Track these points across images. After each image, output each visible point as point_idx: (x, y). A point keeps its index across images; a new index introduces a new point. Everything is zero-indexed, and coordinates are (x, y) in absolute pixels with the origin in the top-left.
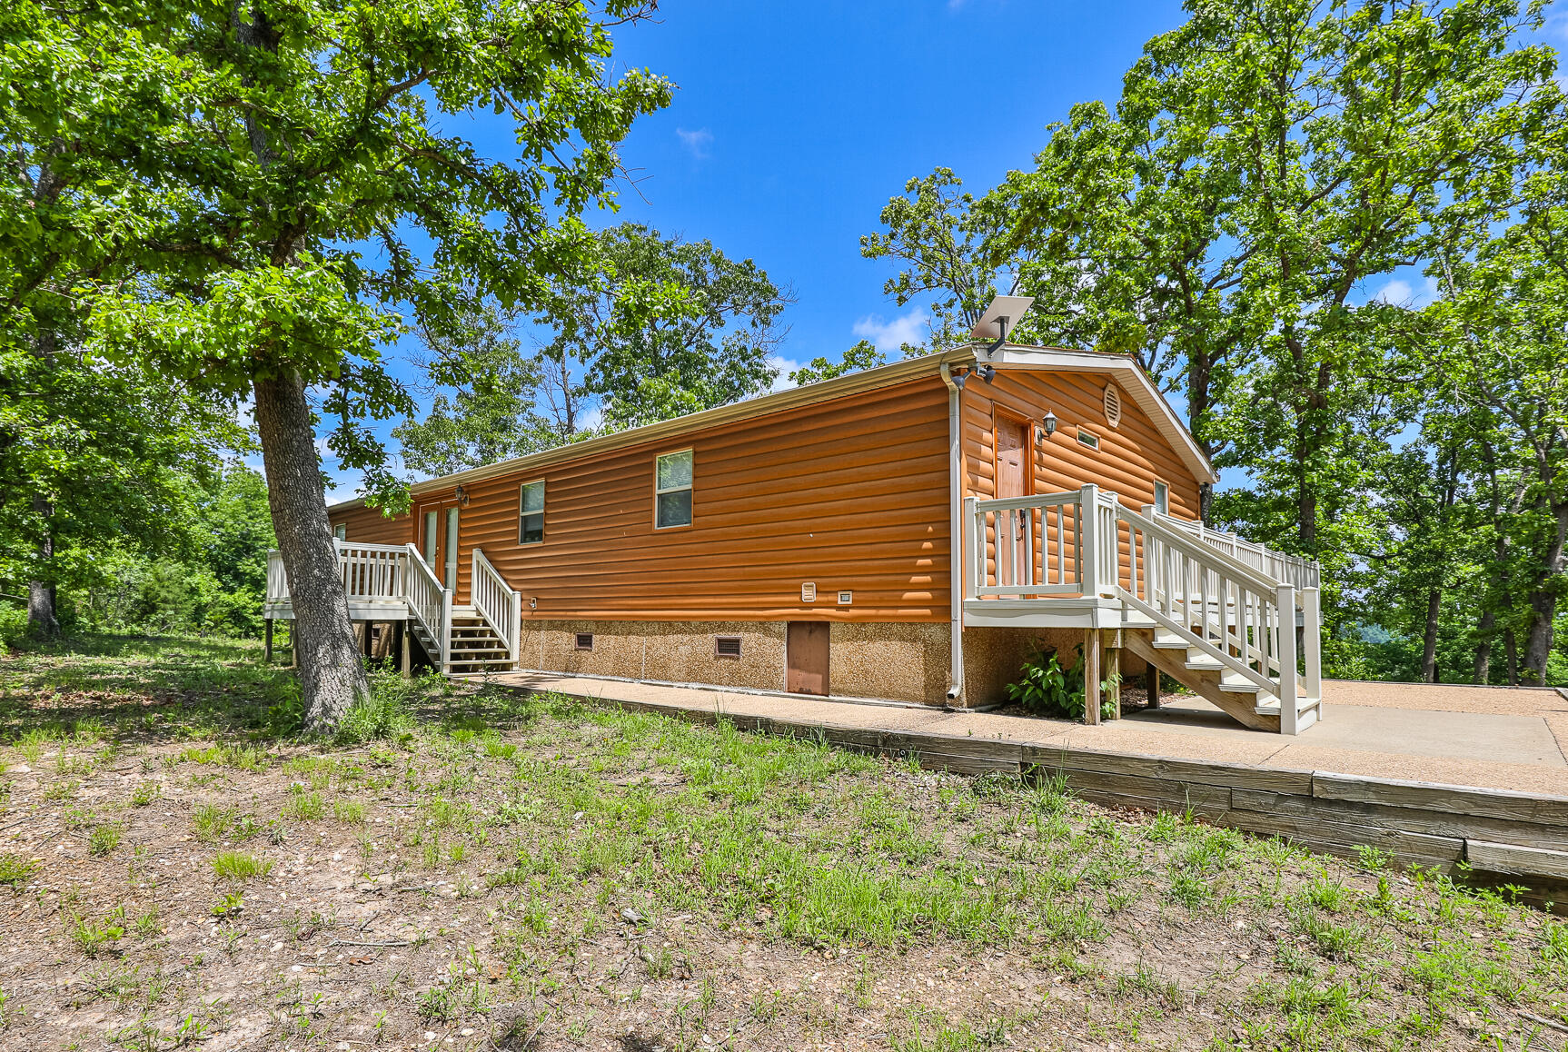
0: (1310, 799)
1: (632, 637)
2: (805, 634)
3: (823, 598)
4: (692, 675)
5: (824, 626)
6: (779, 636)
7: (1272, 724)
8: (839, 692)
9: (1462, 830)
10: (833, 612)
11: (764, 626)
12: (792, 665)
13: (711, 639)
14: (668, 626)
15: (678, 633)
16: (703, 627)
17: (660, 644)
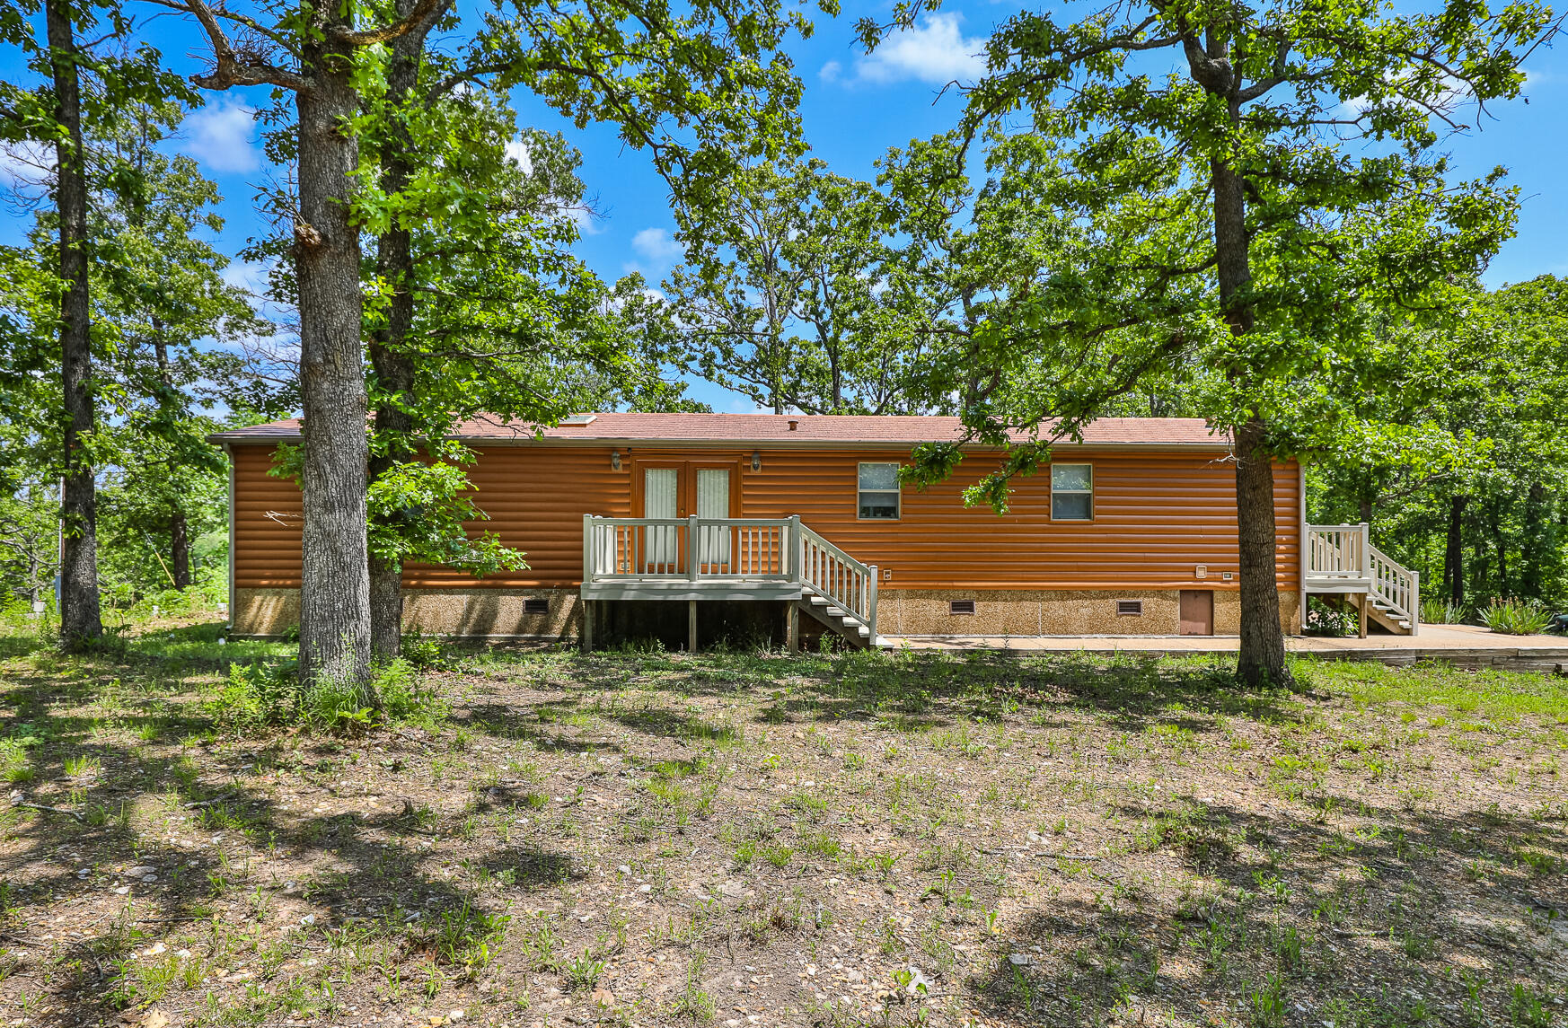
0: (1517, 657)
1: (1025, 603)
2: (1191, 598)
3: (1212, 575)
4: (1094, 629)
5: (1209, 593)
6: (1174, 599)
7: (1407, 632)
8: (1221, 632)
9: (1557, 661)
10: (1218, 584)
11: (1162, 593)
12: (1183, 618)
13: (1113, 603)
14: (1067, 594)
15: (1077, 599)
16: (1104, 594)
17: (1057, 608)
